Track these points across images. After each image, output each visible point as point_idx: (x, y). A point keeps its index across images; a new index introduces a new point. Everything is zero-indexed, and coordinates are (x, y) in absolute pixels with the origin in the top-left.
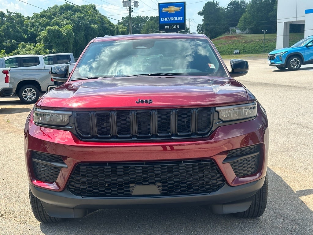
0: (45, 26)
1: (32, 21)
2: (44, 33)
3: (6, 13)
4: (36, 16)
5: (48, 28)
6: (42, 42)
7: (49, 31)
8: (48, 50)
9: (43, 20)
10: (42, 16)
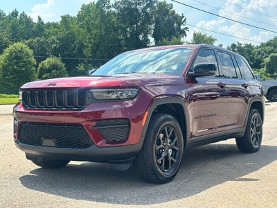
0: (270, 53)
1: (259, 50)
2: (267, 60)
3: (237, 44)
4: (263, 45)
5: (272, 54)
6: (265, 68)
7: (272, 58)
8: (269, 74)
9: (269, 48)
10: (268, 44)
